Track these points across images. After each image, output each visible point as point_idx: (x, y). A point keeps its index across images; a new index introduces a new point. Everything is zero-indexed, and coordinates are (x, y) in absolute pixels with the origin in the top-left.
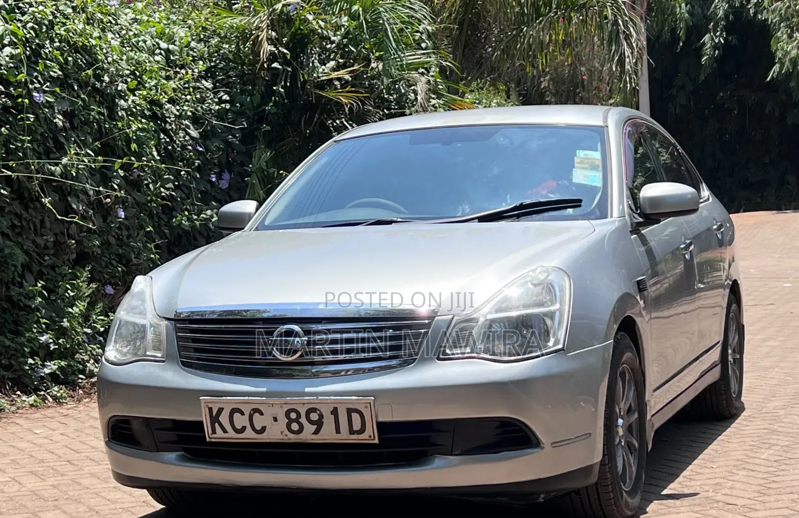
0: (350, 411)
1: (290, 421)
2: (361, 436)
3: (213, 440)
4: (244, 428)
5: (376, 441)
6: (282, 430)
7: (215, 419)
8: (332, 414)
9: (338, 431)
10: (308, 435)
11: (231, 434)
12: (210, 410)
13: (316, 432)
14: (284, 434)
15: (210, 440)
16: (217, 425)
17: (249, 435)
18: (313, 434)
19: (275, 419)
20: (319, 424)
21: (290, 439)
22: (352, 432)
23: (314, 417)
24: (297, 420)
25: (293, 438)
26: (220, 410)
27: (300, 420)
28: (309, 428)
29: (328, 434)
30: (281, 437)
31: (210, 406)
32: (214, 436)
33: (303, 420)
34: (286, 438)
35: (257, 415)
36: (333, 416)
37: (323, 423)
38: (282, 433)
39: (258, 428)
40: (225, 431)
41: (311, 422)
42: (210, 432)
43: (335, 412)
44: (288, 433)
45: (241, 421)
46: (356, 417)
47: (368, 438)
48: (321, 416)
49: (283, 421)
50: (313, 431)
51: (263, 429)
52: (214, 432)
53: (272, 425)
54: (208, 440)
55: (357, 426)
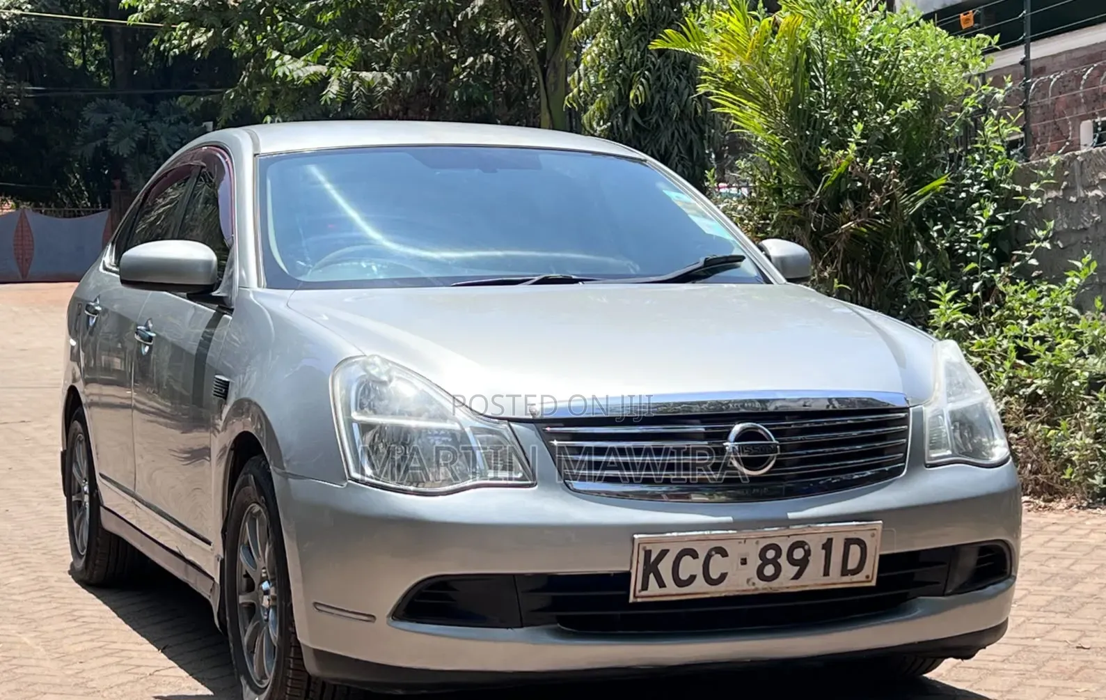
0: (848, 542)
1: (765, 562)
2: (856, 578)
3: (639, 600)
4: (692, 578)
5: (873, 583)
6: (749, 577)
7: (651, 567)
8: (823, 548)
9: (826, 573)
10: (786, 582)
11: (671, 588)
12: (648, 553)
13: (797, 577)
14: (750, 583)
15: (635, 600)
16: (652, 576)
17: (700, 588)
18: (793, 579)
19: (744, 562)
20: (803, 564)
21: (757, 589)
22: (845, 572)
23: (799, 554)
24: (774, 562)
25: (762, 586)
26: (664, 553)
27: (779, 560)
28: (788, 570)
29: (813, 579)
30: (746, 587)
31: (648, 547)
32: (644, 593)
33: (783, 560)
34: (753, 587)
35: (717, 557)
36: (824, 551)
37: (808, 561)
38: (748, 581)
39: (714, 575)
40: (662, 584)
41: (792, 561)
42: (639, 587)
43: (828, 546)
44: (756, 580)
45: (689, 567)
46: (855, 550)
47: (864, 579)
48: (808, 553)
49: (755, 562)
50: (792, 576)
51: (723, 577)
52: (645, 586)
53: (737, 569)
54: (631, 599)
55: (852, 564)
